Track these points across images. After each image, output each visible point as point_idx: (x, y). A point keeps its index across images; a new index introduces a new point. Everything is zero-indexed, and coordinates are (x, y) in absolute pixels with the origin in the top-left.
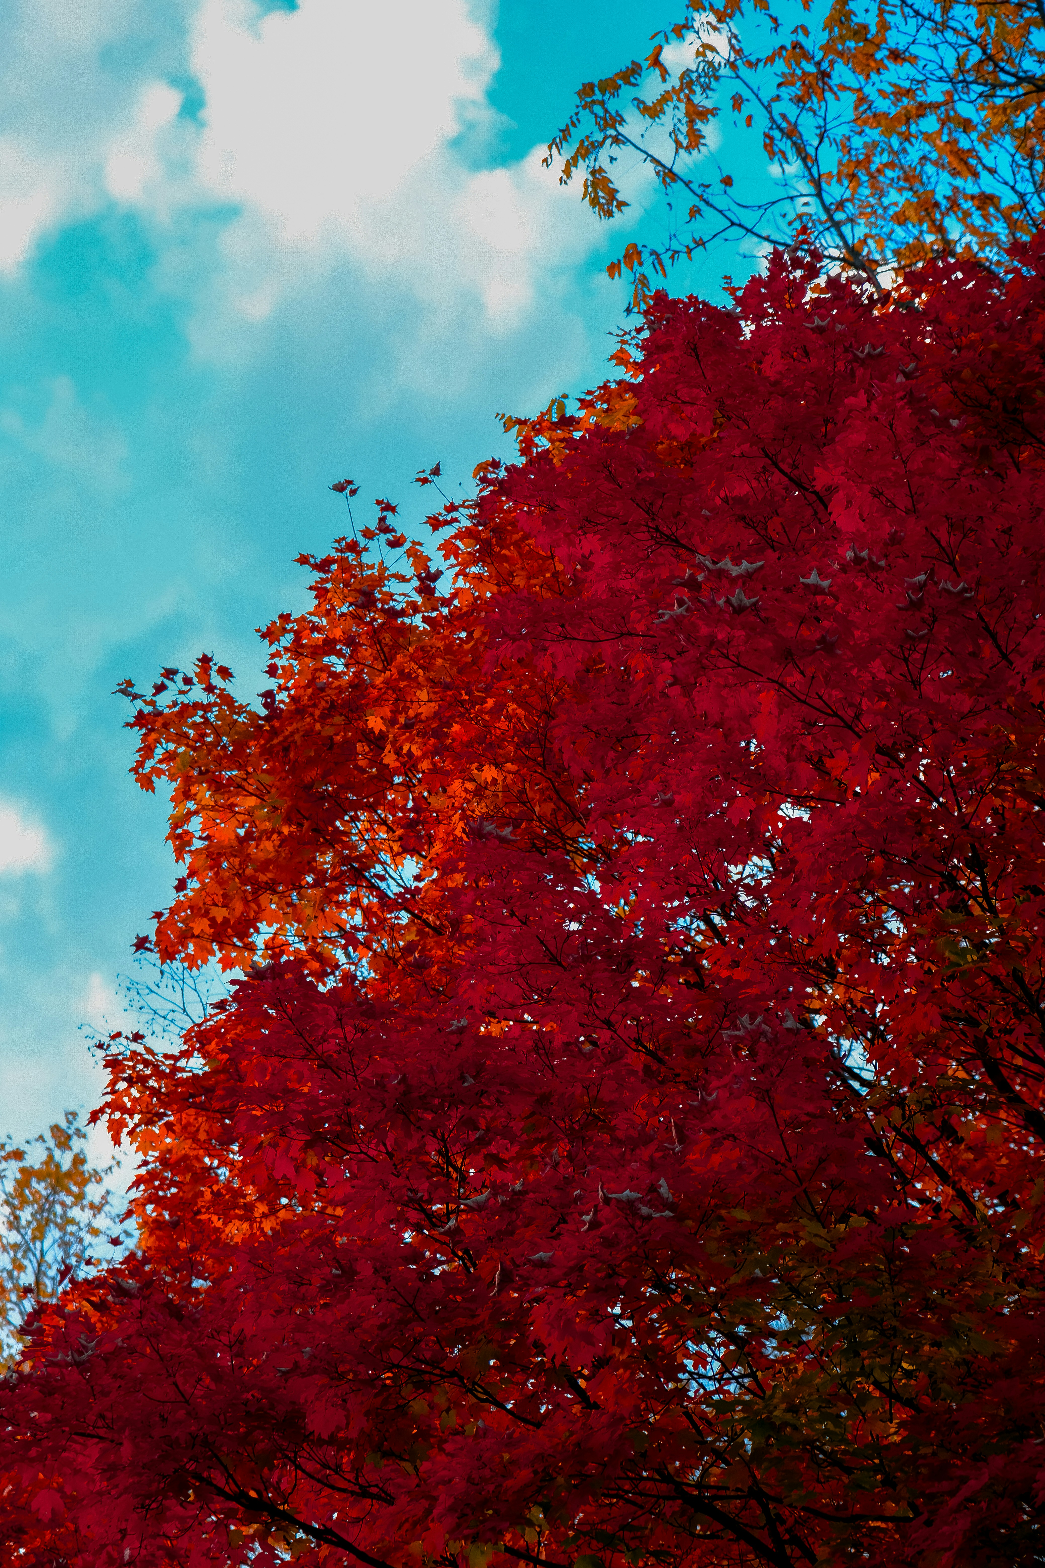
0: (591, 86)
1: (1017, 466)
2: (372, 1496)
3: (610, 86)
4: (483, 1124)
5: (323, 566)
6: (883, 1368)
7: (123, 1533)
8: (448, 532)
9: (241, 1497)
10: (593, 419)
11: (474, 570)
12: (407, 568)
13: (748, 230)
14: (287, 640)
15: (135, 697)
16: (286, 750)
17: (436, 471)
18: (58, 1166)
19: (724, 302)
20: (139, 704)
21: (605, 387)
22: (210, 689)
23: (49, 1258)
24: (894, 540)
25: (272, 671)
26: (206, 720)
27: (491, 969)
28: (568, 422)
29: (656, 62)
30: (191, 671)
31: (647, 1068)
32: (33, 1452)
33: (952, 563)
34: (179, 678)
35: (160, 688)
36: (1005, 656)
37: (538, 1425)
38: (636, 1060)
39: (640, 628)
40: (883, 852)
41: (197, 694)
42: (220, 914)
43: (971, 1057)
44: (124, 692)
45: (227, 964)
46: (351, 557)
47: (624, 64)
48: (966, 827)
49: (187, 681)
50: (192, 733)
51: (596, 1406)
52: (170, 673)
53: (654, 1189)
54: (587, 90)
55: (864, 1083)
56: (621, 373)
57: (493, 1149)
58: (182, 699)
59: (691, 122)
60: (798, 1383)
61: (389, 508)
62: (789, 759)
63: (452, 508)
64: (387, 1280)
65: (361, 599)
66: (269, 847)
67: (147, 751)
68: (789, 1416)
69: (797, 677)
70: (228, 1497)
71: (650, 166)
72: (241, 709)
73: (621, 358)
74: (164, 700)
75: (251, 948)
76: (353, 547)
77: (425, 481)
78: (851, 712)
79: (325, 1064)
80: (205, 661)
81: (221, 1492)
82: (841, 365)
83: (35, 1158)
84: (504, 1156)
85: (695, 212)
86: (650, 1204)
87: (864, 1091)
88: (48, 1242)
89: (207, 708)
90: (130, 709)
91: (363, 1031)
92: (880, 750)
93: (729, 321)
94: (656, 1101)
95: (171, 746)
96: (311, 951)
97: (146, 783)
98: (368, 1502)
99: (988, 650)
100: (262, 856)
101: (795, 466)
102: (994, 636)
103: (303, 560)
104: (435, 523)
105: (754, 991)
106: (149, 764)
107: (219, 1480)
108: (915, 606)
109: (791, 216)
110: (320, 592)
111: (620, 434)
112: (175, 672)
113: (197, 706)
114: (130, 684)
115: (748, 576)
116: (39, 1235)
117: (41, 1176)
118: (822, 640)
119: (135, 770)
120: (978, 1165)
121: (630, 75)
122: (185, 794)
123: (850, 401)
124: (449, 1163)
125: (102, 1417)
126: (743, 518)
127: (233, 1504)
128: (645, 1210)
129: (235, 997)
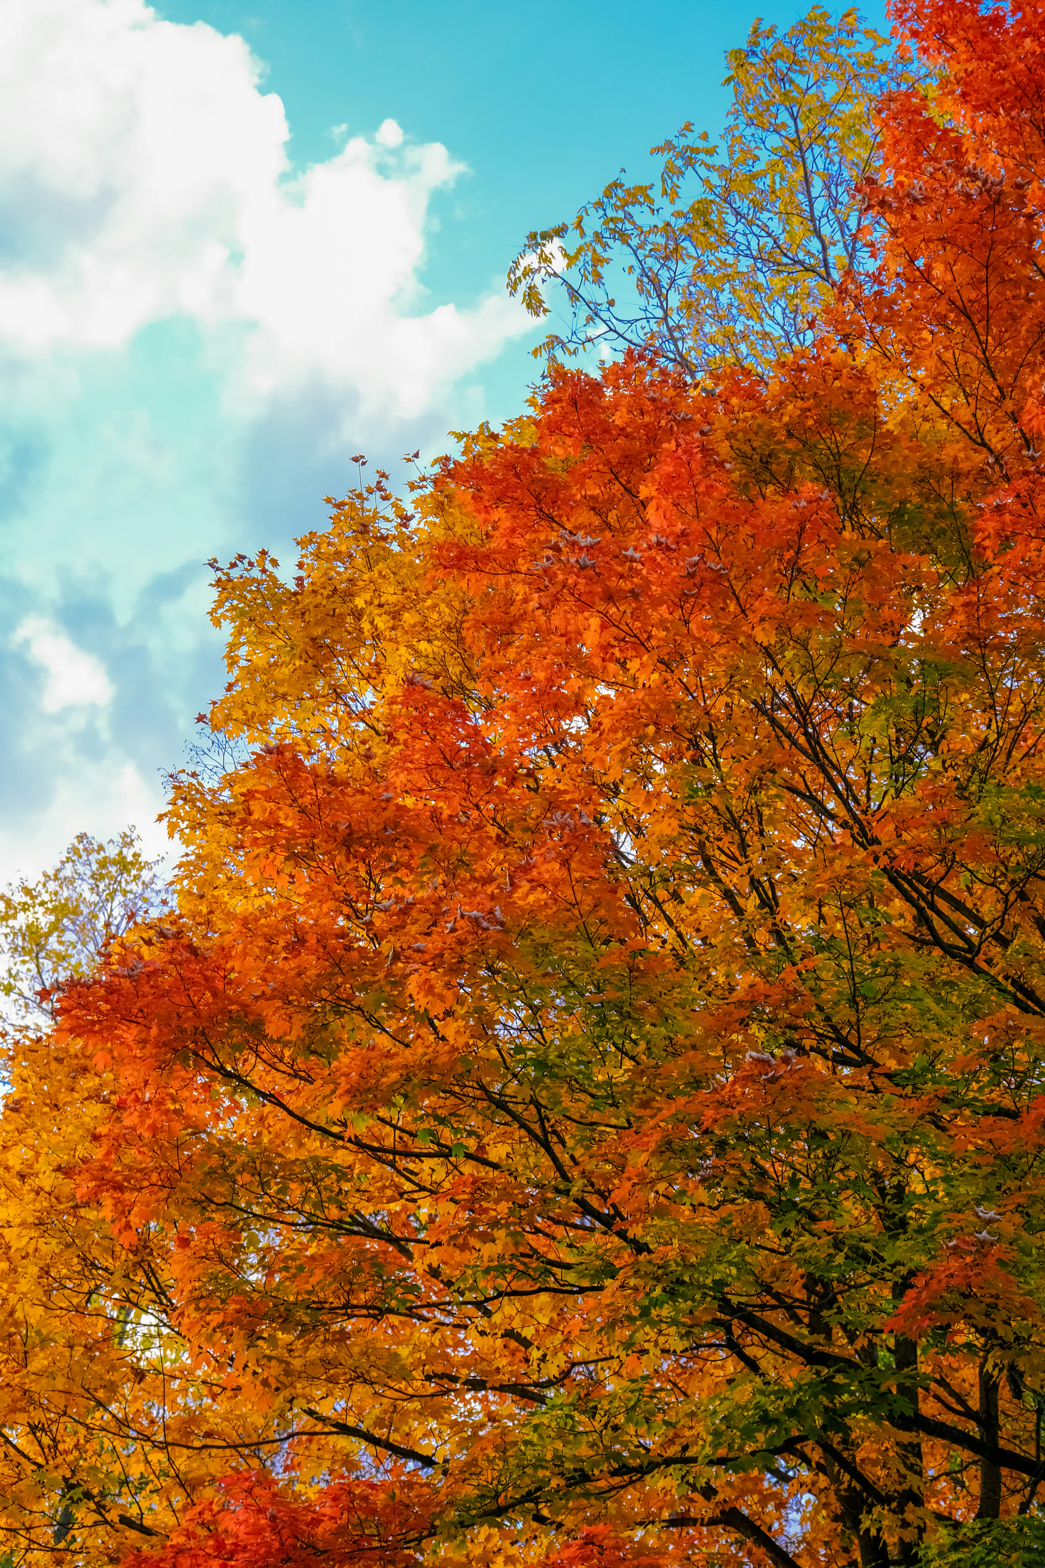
0: (535, 234)
1: (764, 498)
2: (301, 1078)
3: (547, 236)
4: (394, 858)
5: (339, 506)
6: (620, 1035)
7: (146, 1083)
8: (419, 492)
9: (221, 1069)
10: (511, 438)
11: (431, 519)
12: (390, 513)
13: (620, 335)
14: (312, 548)
15: (218, 569)
16: (303, 614)
17: (416, 455)
18: (125, 858)
19: (596, 375)
20: (219, 574)
21: (520, 418)
22: (264, 571)
23: (115, 913)
24: (683, 534)
25: (300, 566)
26: (258, 590)
27: (410, 765)
28: (495, 437)
29: (579, 225)
30: (254, 557)
31: (498, 836)
32: (97, 1028)
33: (717, 551)
34: (246, 561)
35: (233, 565)
36: (743, 611)
37: (407, 1046)
38: (493, 831)
39: (524, 569)
40: (655, 724)
41: (256, 573)
42: (250, 709)
43: (694, 853)
44: (211, 565)
45: (252, 740)
46: (357, 502)
47: (556, 223)
48: (707, 713)
49: (251, 564)
50: (249, 596)
51: (443, 1039)
52: (241, 558)
53: (491, 912)
54: (533, 236)
55: (628, 861)
56: (530, 411)
57: (399, 875)
58: (246, 574)
59: (594, 266)
60: (567, 1040)
61: (384, 475)
62: (604, 660)
63: (424, 479)
64: (324, 947)
65: (360, 528)
66: (286, 671)
67: (220, 603)
68: (558, 1061)
69: (614, 609)
70: (214, 1068)
71: (564, 288)
72: (281, 586)
73: (532, 403)
74: (235, 573)
75: (267, 732)
76: (359, 496)
77: (409, 460)
78: (645, 636)
79: (303, 811)
80: (264, 553)
81: (208, 1064)
82: (663, 423)
83: (112, 852)
84: (406, 879)
85: (590, 319)
86: (489, 921)
87: (628, 866)
88: (116, 903)
89: (259, 582)
90: (213, 576)
91: (329, 793)
92: (661, 661)
93: (596, 387)
94: (501, 857)
95: (235, 602)
96: (304, 740)
97: (217, 623)
98: (297, 1081)
99: (732, 607)
100: (281, 676)
101: (629, 482)
102: (738, 599)
103: (328, 501)
104: (412, 487)
105: (568, 797)
106: (220, 611)
107: (208, 1057)
108: (691, 575)
109: (647, 330)
110: (336, 520)
111: (524, 450)
112: (244, 557)
113: (254, 580)
114: (216, 561)
115: (591, 547)
116: (111, 897)
117: (114, 863)
118: (632, 591)
119: (211, 613)
120: (692, 918)
121: (561, 231)
122: (239, 632)
123: (665, 445)
124: (371, 879)
125: (141, 1011)
126: (593, 509)
127: (216, 1073)
128: (485, 924)
129: (255, 761)
